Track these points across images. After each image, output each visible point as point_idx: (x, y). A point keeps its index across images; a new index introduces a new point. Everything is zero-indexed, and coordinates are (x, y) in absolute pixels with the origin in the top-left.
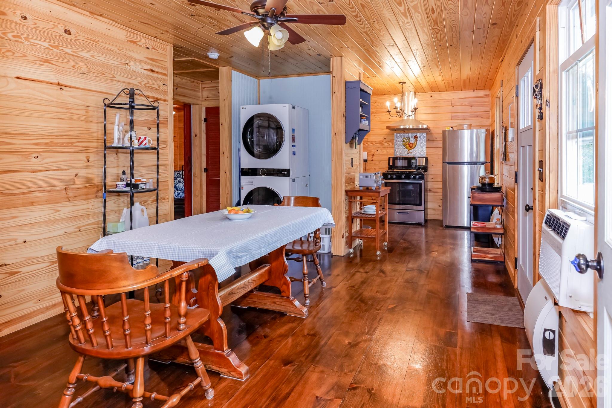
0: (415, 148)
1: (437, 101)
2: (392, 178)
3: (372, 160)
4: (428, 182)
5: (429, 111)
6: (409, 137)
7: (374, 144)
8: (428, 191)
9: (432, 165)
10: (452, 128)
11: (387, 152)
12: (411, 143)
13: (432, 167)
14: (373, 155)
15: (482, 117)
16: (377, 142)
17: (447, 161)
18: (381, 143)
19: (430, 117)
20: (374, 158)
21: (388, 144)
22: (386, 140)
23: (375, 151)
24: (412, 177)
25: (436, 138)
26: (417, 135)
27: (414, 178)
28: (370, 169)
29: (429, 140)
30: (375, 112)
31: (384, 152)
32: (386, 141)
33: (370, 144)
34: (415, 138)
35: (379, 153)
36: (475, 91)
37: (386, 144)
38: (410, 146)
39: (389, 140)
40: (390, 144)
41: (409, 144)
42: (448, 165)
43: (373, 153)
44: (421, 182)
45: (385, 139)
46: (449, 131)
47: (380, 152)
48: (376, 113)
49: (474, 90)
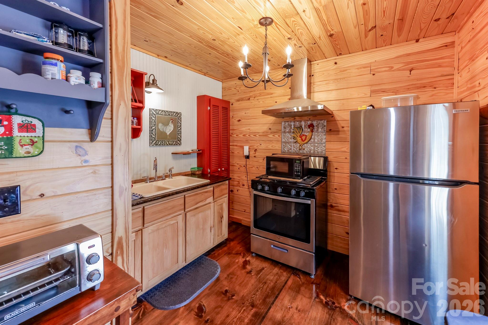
0: (310, 142)
1: (345, 69)
2: (262, 190)
3: (255, 157)
4: (328, 193)
5: (332, 86)
6: (301, 126)
7: (257, 136)
8: (329, 207)
9: (336, 169)
10: (371, 106)
11: (272, 146)
12: (303, 135)
13: (336, 171)
14: (256, 150)
15: (435, 86)
16: (261, 134)
17: (362, 171)
18: (265, 134)
19: (333, 95)
20: (257, 154)
21: (273, 136)
22: (272, 130)
23: (258, 144)
24: (293, 192)
25: (343, 127)
26: (313, 123)
27: (298, 195)
28: (252, 168)
29: (330, 130)
30: (259, 94)
31: (269, 147)
32: (271, 132)
33: (252, 136)
34: (309, 128)
35: (263, 148)
36: (420, 40)
37: (271, 136)
38: (302, 140)
39: (275, 131)
40: (277, 136)
41: (301, 137)
42: (362, 179)
43: (255, 147)
44: (309, 202)
45: (270, 129)
46: (366, 111)
47: (263, 146)
48: (259, 96)
49: (417, 41)
